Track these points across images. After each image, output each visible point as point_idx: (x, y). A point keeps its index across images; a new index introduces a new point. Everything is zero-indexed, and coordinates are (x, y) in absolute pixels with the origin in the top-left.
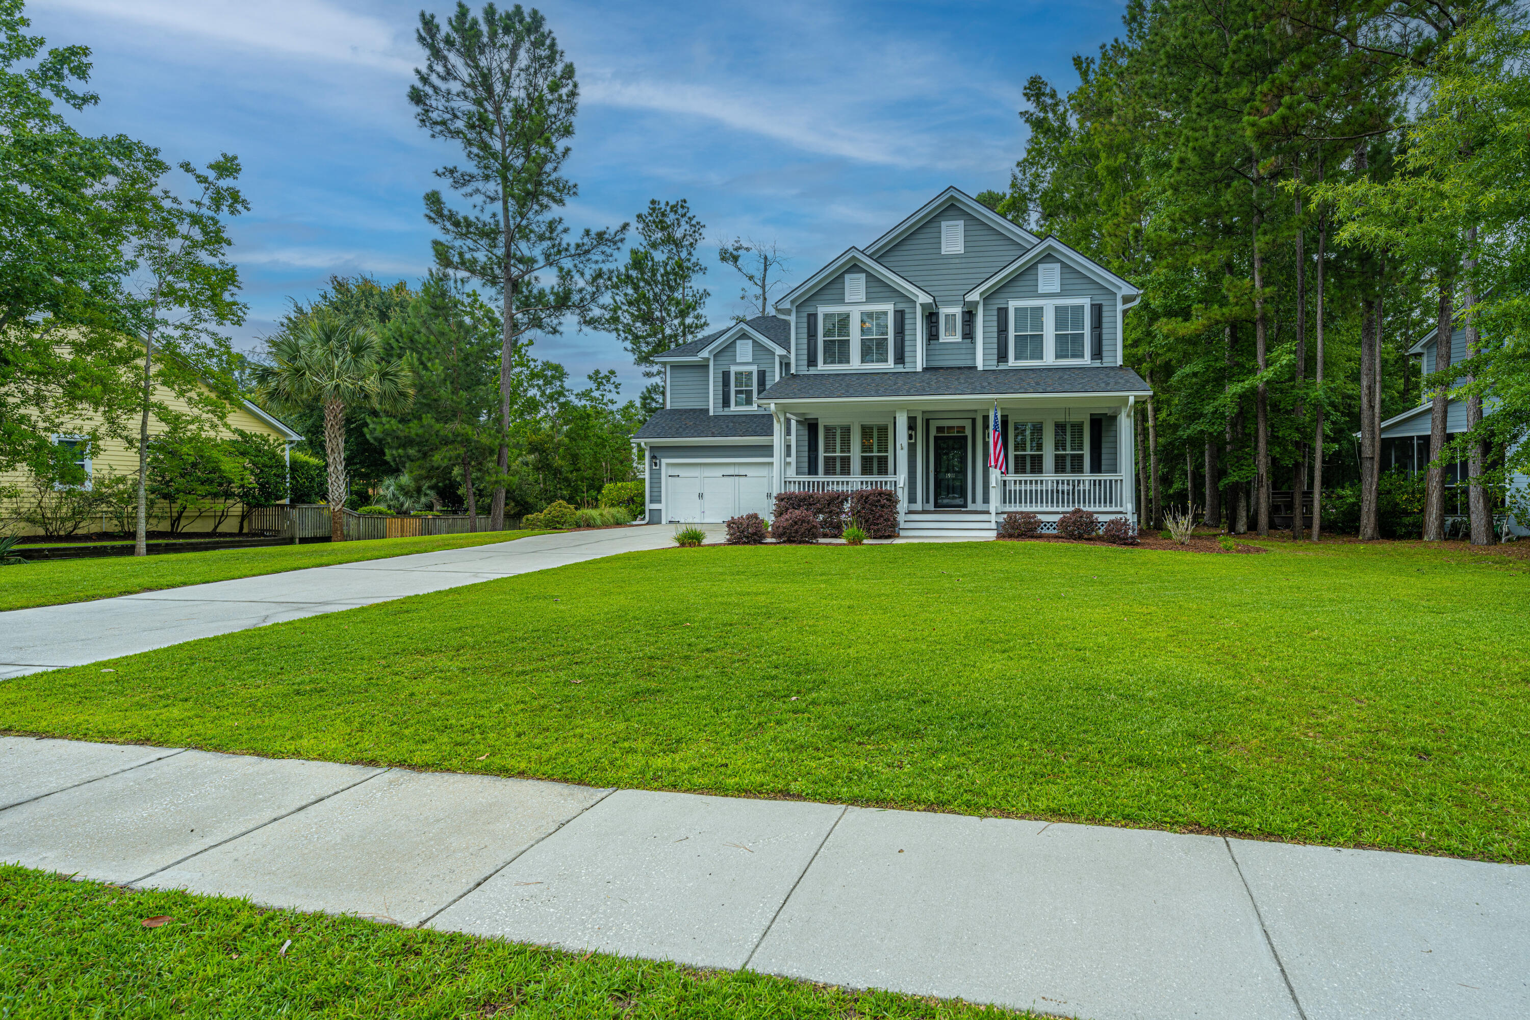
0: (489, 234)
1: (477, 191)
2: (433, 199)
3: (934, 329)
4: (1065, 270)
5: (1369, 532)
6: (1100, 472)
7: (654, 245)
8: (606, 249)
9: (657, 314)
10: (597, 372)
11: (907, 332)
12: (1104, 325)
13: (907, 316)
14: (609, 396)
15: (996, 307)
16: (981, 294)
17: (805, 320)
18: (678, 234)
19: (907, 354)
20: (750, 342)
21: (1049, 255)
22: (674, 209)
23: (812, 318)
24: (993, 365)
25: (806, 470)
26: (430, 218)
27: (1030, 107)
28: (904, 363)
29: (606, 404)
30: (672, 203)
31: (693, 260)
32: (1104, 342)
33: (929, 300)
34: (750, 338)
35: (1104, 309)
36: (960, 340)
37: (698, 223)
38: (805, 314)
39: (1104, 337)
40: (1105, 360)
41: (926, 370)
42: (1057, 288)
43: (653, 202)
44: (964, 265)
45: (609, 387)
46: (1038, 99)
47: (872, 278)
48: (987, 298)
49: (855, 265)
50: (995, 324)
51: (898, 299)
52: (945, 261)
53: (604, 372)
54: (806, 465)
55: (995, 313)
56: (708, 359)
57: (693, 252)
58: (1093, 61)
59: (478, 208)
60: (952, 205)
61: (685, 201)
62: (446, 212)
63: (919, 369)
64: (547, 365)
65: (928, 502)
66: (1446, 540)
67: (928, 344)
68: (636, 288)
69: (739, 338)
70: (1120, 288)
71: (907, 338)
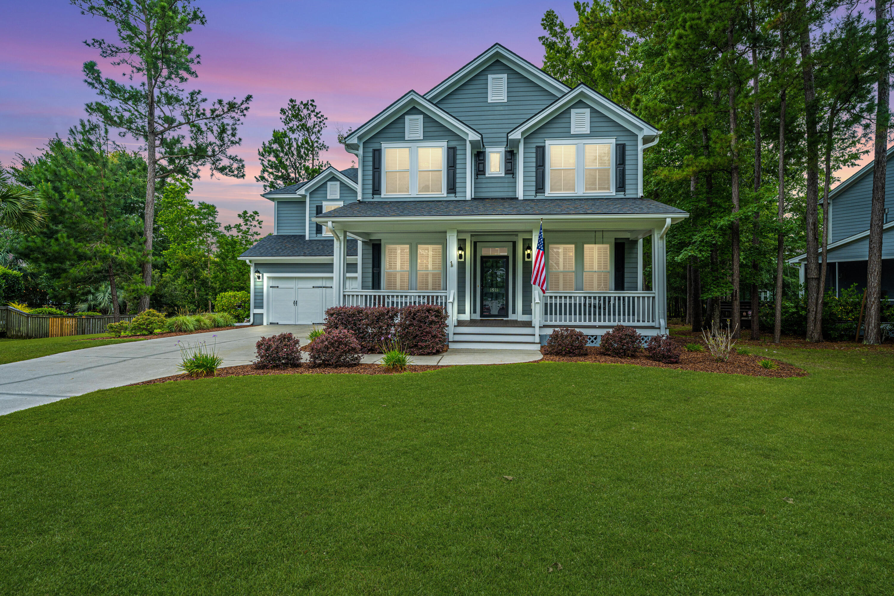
0: (135, 97)
1: (124, 61)
2: (90, 68)
3: (481, 165)
4: (594, 115)
5: (816, 336)
6: (623, 289)
7: (292, 130)
8: (233, 114)
9: (292, 175)
10: (245, 213)
11: (458, 166)
12: (627, 162)
13: (458, 152)
14: (253, 230)
15: (534, 145)
16: (523, 133)
17: (371, 154)
18: (310, 124)
19: (458, 185)
20: (338, 183)
21: (580, 102)
22: (306, 105)
23: (377, 153)
24: (531, 195)
25: (370, 284)
26: (90, 84)
27: (546, 33)
28: (455, 193)
29: (252, 235)
30: (305, 102)
31: (320, 141)
32: (627, 177)
33: (477, 138)
34: (338, 180)
35: (627, 148)
36: (503, 175)
37: (322, 116)
38: (371, 150)
39: (627, 172)
40: (627, 192)
41: (473, 199)
42: (586, 130)
43: (292, 101)
44: (507, 112)
45: (255, 223)
46: (551, 29)
47: (428, 119)
48: (528, 137)
49: (414, 108)
50: (534, 160)
51: (450, 138)
52: (491, 108)
53: (250, 213)
54: (370, 279)
55: (534, 150)
56: (304, 196)
57: (320, 137)
58: (587, 5)
59: (127, 76)
60: (498, 61)
61: (313, 101)
62: (103, 80)
63: (468, 197)
64: (203, 205)
65: (475, 312)
66: (882, 343)
67: (476, 178)
68: (277, 156)
69: (330, 180)
70: (641, 129)
71: (458, 171)
